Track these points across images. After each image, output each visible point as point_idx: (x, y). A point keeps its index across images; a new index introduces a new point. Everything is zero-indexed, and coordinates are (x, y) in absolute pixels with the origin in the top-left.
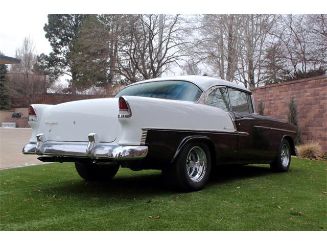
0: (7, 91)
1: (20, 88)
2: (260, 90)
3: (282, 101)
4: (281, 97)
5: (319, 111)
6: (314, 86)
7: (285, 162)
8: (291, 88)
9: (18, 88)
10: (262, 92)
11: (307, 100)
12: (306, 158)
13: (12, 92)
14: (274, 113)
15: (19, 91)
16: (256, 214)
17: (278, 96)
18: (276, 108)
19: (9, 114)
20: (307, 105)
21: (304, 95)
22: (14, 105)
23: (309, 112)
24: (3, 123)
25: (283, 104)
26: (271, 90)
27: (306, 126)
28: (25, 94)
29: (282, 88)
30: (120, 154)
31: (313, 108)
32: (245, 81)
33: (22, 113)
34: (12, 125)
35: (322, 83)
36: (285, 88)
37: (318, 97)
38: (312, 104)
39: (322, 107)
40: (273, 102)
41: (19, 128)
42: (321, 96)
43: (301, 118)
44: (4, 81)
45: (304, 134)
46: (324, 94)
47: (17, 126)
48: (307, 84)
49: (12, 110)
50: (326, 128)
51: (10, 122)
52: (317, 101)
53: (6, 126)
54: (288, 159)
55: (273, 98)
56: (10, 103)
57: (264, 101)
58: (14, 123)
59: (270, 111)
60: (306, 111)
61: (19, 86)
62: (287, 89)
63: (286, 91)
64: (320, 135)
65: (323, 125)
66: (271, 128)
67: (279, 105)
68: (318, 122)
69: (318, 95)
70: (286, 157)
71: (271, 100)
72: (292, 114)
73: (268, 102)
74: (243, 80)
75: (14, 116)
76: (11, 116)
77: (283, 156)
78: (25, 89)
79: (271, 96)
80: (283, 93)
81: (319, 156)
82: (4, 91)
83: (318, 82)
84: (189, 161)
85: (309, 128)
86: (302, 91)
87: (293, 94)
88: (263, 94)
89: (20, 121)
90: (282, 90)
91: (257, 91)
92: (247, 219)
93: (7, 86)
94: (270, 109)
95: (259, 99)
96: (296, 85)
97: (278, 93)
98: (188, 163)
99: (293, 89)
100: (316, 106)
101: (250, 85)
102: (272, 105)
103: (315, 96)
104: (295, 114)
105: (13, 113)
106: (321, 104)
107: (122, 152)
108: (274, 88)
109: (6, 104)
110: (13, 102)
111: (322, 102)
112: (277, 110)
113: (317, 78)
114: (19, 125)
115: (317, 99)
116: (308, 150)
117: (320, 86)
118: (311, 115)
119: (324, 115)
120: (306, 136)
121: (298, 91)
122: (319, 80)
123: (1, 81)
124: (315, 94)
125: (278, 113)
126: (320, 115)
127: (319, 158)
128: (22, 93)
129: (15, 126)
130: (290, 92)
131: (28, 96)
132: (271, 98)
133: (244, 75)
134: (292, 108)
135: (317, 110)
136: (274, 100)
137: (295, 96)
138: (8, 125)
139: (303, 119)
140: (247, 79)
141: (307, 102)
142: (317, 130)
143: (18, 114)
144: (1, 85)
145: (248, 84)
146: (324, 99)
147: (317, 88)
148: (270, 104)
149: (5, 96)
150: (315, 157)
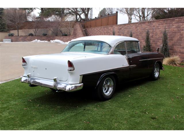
0: (4, 21)
1: (12, 19)
2: (147, 23)
3: (160, 30)
4: (159, 28)
5: (180, 37)
6: (177, 22)
7: (157, 75)
8: (165, 23)
9: (11, 19)
10: (149, 24)
11: (174, 30)
12: (171, 65)
13: (7, 21)
14: (155, 37)
15: (11, 21)
16: (135, 118)
17: (158, 27)
18: (156, 34)
19: (7, 34)
20: (174, 33)
21: (172, 27)
22: (9, 29)
23: (174, 37)
24: (4, 40)
25: (160, 32)
26: (154, 23)
27: (172, 45)
28: (15, 22)
29: (160, 22)
30: (70, 88)
31: (177, 35)
32: (140, 16)
33: (14, 33)
34: (9, 41)
35: (182, 21)
36: (161, 22)
37: (179, 29)
38: (176, 33)
39: (182, 35)
40: (154, 30)
41: (13, 42)
42: (181, 28)
43: (169, 40)
44: (2, 15)
45: (171, 49)
46: (183, 27)
47: (12, 41)
48: (174, 21)
49: (8, 32)
50: (183, 47)
51: (8, 39)
52: (179, 31)
53: (5, 41)
54: (158, 73)
55: (155, 28)
56: (7, 28)
57: (150, 29)
58: (10, 40)
59: (153, 35)
60: (173, 37)
61: (11, 18)
62: (163, 23)
63: (162, 24)
64: (180, 51)
65: (181, 45)
66: (149, 59)
67: (158, 32)
68: (179, 43)
69: (179, 27)
70: (157, 72)
71: (154, 29)
72: (164, 39)
73: (152, 30)
74: (138, 15)
75: (9, 36)
76: (8, 35)
77: (156, 72)
78: (15, 19)
79: (154, 27)
80: (160, 26)
81: (178, 64)
82: (3, 21)
83: (180, 20)
84: (105, 85)
85: (174, 46)
86: (171, 25)
87: (166, 26)
88: (149, 25)
89: (13, 38)
90: (160, 23)
91: (146, 23)
92: (130, 123)
93: (4, 18)
94: (153, 34)
95: (147, 28)
96: (168, 21)
97: (158, 25)
98: (104, 86)
99: (166, 24)
100: (179, 34)
101: (142, 18)
102: (154, 32)
103: (178, 28)
104: (166, 38)
105: (9, 33)
106: (181, 33)
107: (70, 87)
108: (155, 22)
109: (4, 28)
110: (8, 28)
111: (182, 32)
112: (157, 35)
113: (180, 17)
114: (13, 40)
115: (179, 30)
116: (172, 60)
117: (181, 23)
118: (175, 39)
119: (183, 39)
120: (172, 51)
121: (169, 25)
122: (180, 19)
123: (1, 15)
124: (178, 27)
125: (157, 37)
126: (180, 39)
127: (178, 65)
128: (13, 22)
129: (11, 41)
130: (165, 25)
131: (16, 23)
132: (153, 28)
133: (139, 12)
134: (165, 35)
135: (179, 36)
136: (155, 29)
137: (167, 27)
138: (7, 41)
139: (171, 41)
140: (141, 14)
141: (174, 31)
142: (178, 48)
143: (12, 34)
144: (1, 17)
145: (141, 18)
146: (183, 30)
147: (179, 24)
148: (153, 31)
149: (3, 24)
150: (176, 64)
